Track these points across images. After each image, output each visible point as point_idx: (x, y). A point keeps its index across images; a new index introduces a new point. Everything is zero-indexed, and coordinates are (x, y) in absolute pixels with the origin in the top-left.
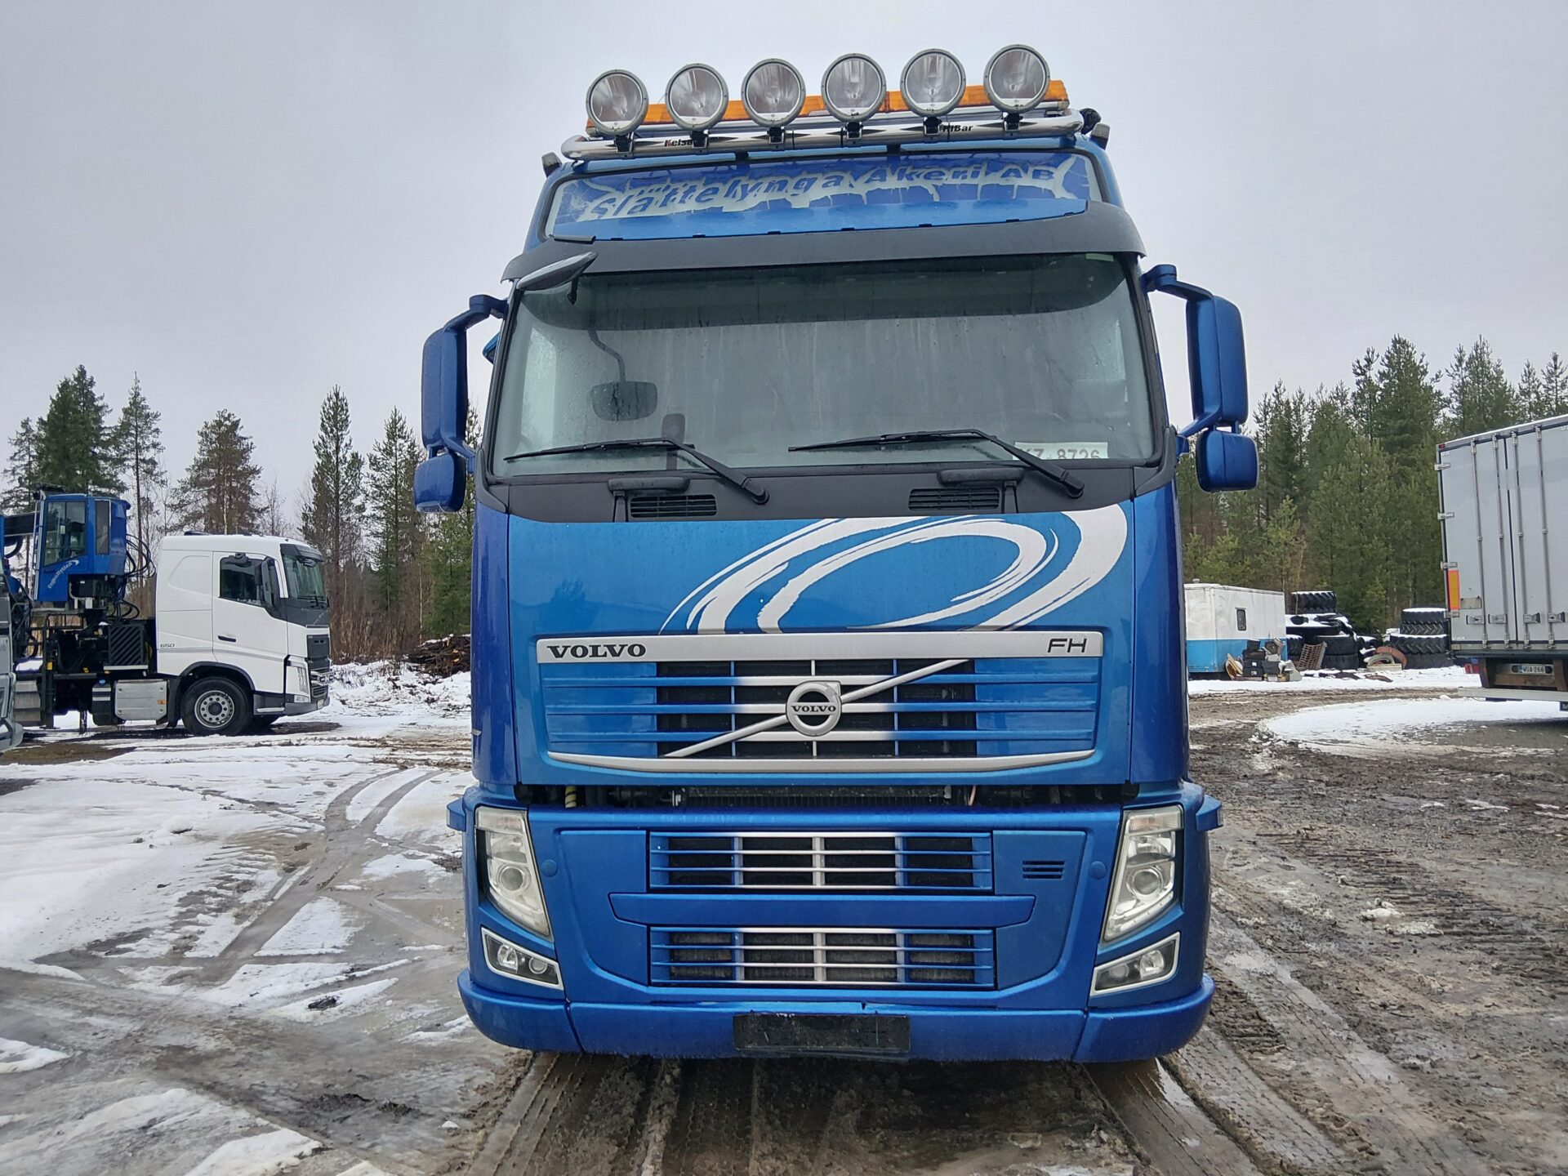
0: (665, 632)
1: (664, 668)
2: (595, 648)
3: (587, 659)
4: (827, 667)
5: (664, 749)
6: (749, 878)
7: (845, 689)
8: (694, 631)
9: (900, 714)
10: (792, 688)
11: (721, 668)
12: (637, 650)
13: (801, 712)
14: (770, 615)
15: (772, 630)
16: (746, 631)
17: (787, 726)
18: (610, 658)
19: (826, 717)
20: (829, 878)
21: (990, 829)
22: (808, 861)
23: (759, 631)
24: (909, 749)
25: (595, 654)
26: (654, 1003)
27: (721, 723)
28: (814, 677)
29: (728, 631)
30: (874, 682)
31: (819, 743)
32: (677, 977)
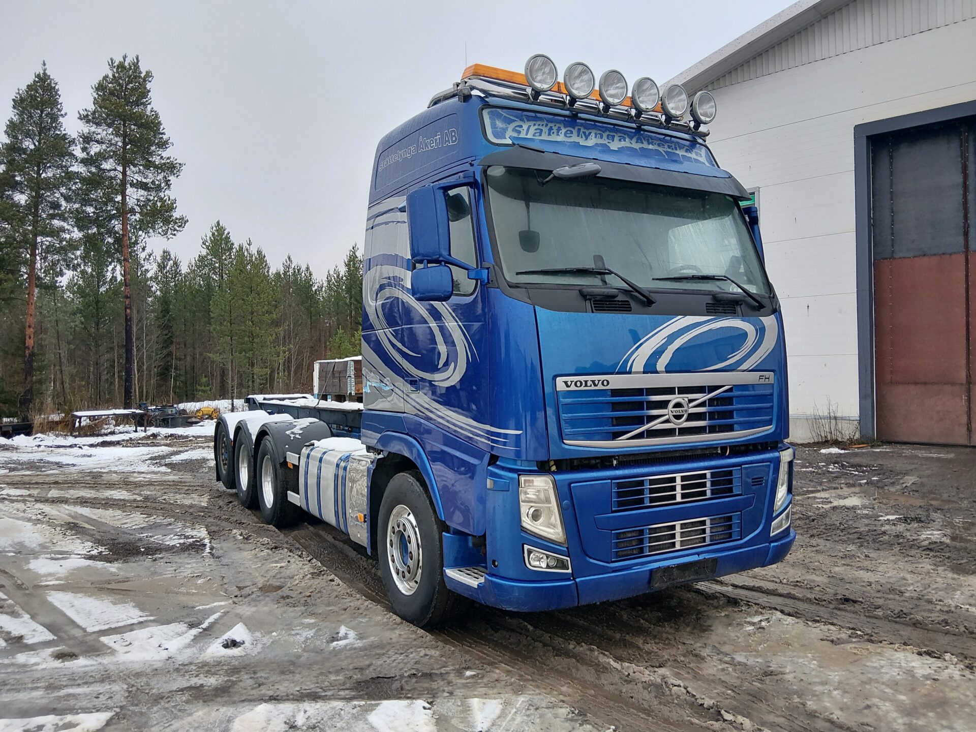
0: (618, 373)
1: (615, 392)
2: (586, 382)
3: (582, 388)
4: (683, 390)
5: (615, 436)
6: (652, 500)
7: (691, 401)
8: (630, 373)
9: (709, 412)
10: (669, 401)
11: (639, 392)
12: (605, 383)
13: (674, 414)
14: (661, 364)
15: (662, 372)
16: (652, 373)
17: (667, 421)
18: (593, 388)
19: (683, 415)
20: (683, 496)
21: (740, 465)
22: (673, 488)
23: (657, 372)
24: (713, 429)
25: (586, 385)
26: (613, 572)
27: (640, 421)
28: (677, 396)
29: (644, 372)
30: (702, 397)
31: (679, 429)
32: (621, 557)
